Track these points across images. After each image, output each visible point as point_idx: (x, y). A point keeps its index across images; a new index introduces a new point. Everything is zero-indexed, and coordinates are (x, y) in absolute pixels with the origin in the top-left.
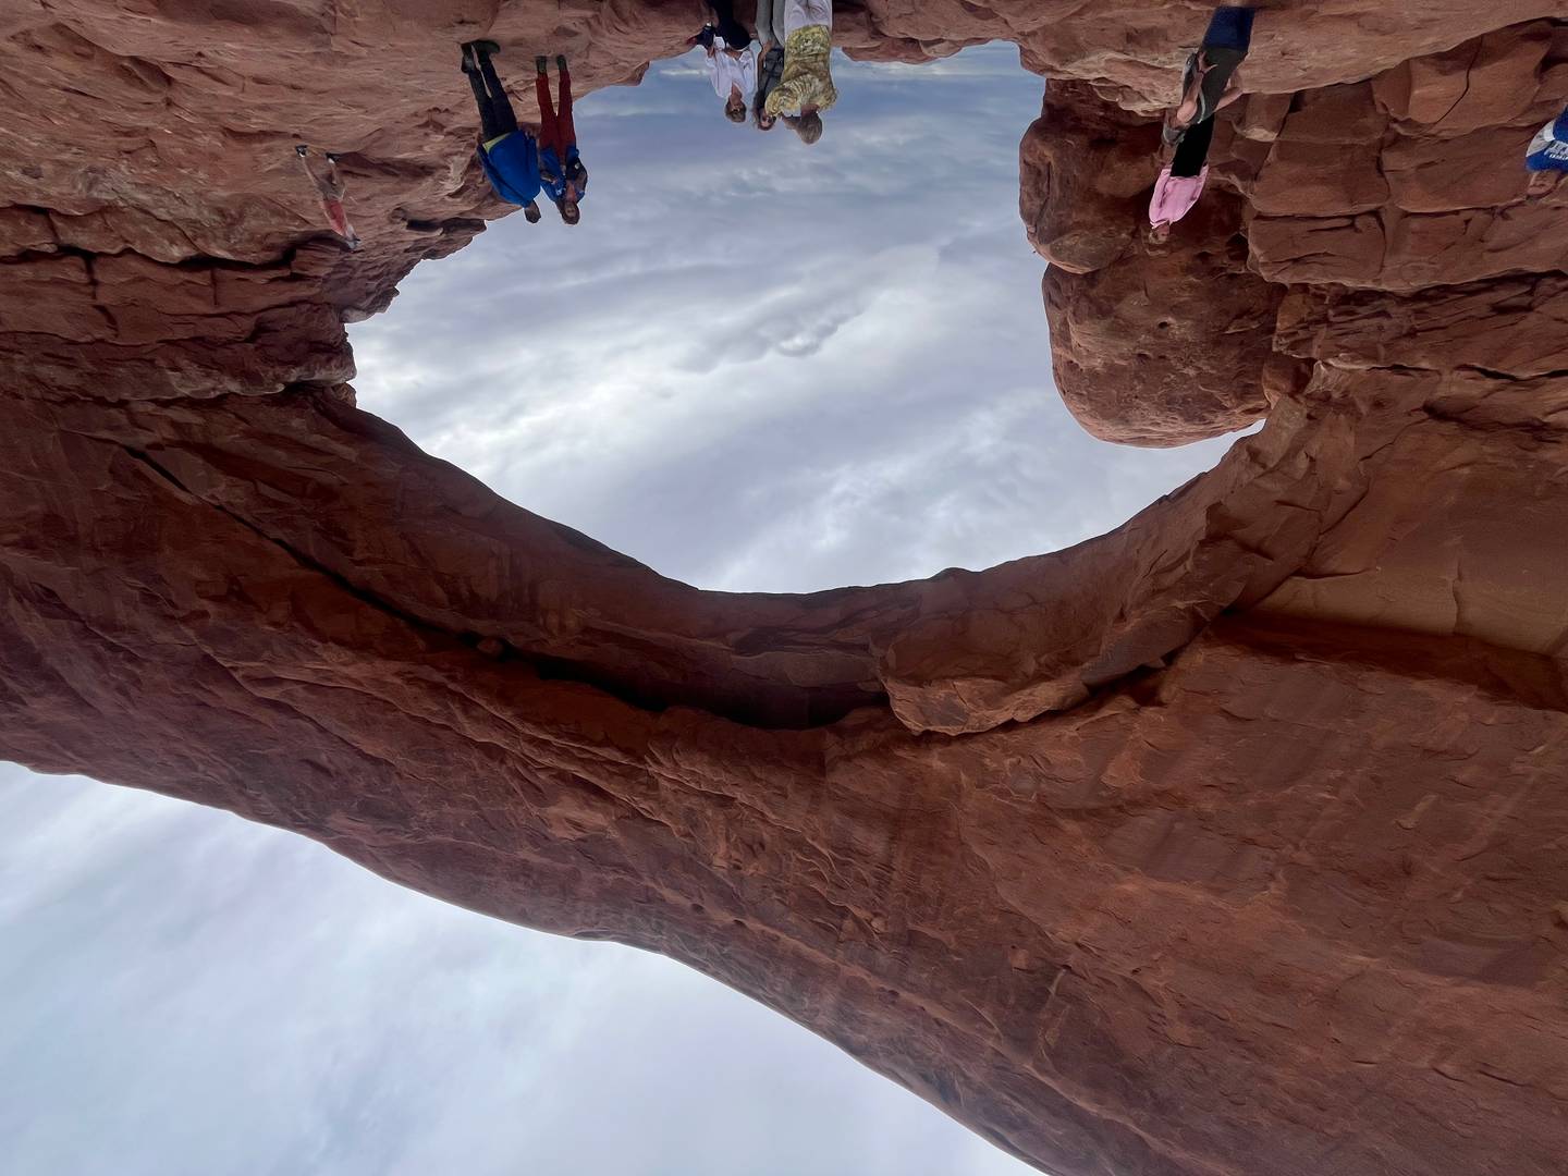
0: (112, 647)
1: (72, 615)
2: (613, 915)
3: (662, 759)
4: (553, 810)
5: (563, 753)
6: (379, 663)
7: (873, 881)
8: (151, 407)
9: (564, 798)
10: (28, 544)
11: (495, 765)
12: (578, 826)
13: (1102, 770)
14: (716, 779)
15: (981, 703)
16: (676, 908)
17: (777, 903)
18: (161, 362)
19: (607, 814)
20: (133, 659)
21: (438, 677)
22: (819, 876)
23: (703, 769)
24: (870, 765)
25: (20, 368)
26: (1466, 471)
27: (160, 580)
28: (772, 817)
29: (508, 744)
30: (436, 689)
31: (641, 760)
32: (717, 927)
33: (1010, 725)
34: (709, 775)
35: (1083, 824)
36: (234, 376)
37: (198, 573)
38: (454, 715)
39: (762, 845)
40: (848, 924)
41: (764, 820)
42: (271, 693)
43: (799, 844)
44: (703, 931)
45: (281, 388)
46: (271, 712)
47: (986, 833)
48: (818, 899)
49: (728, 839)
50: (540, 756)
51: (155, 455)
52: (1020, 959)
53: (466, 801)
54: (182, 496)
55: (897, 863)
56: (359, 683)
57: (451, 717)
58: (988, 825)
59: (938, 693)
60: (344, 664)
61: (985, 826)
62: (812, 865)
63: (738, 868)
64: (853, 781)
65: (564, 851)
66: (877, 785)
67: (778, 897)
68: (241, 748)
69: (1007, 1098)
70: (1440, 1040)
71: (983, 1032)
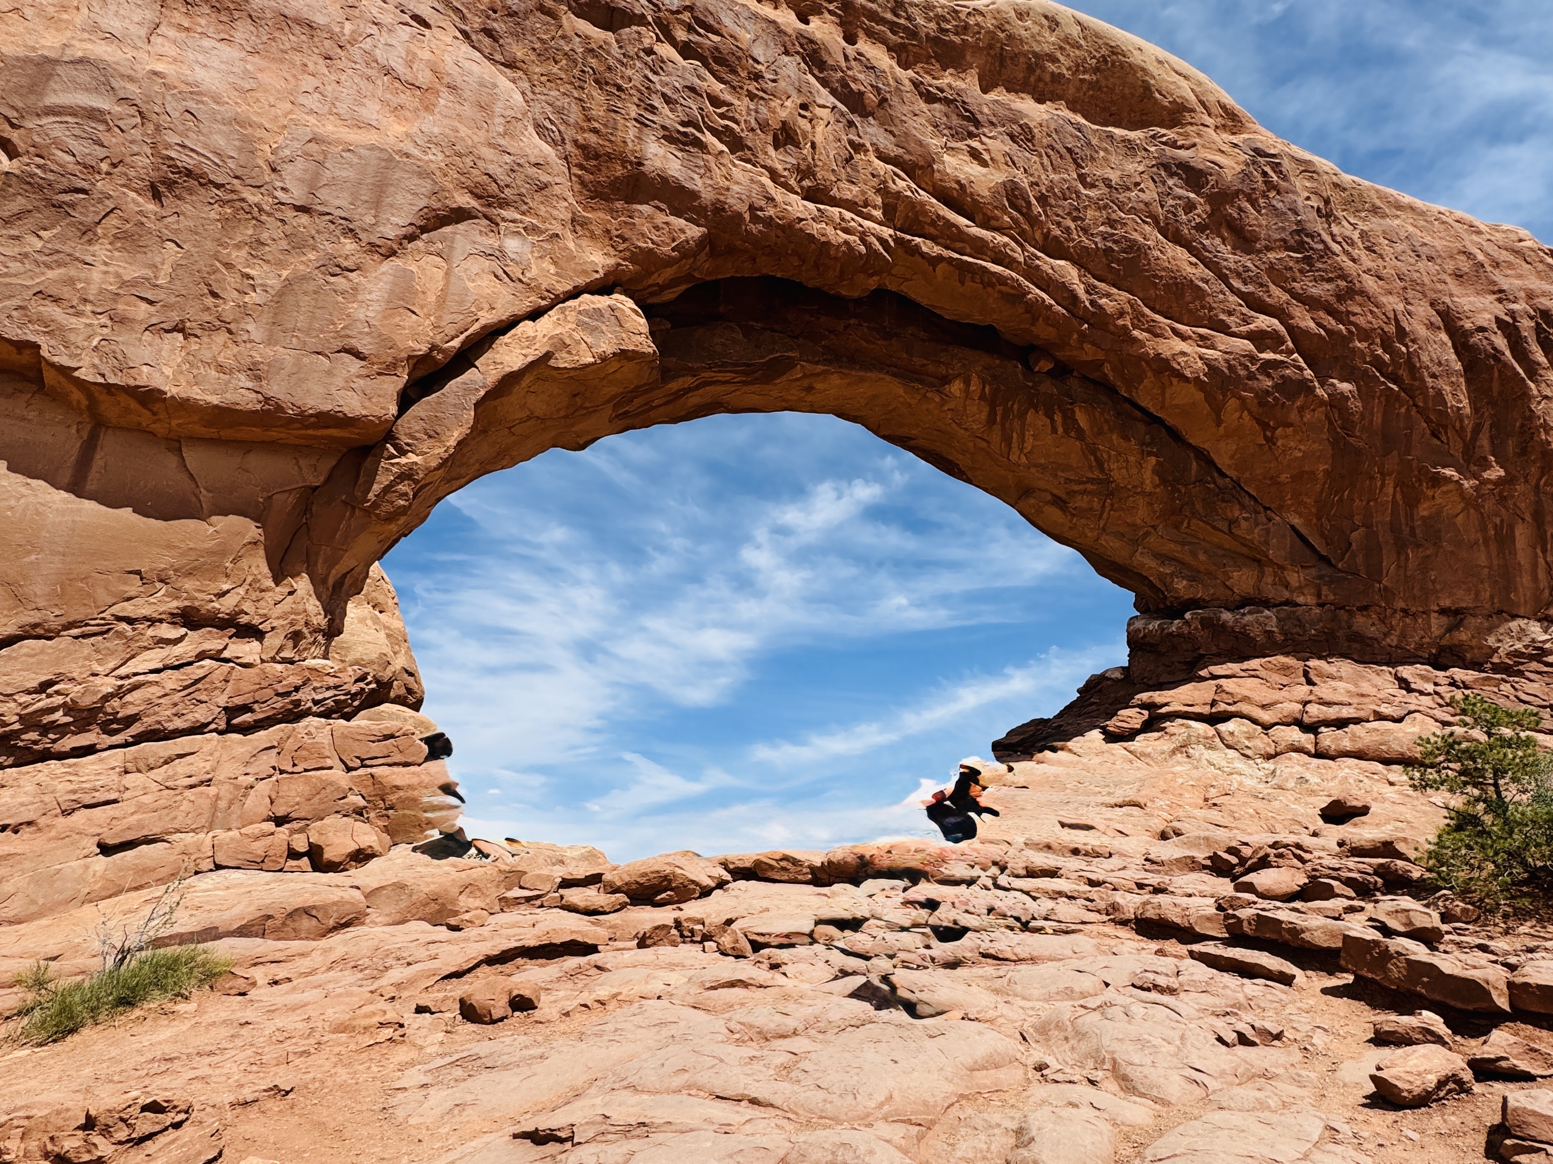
0: (1395, 378)
1: (1422, 410)
2: (949, 26)
3: (877, 246)
4: (999, 176)
5: (980, 248)
6: (1152, 354)
7: (657, 102)
8: (1301, 600)
9: (986, 193)
10: (1434, 484)
11: (1055, 232)
12: (976, 156)
13: (447, 274)
14: (824, 225)
15: (568, 341)
16: (873, 37)
17: (761, 59)
18: (1279, 638)
19: (942, 175)
20: (1382, 368)
21: (1097, 334)
22: (714, 100)
24: (664, 251)
26: (225, 587)
27: (1334, 444)
28: (766, 180)
29: (1038, 258)
30: (1100, 323)
31: (901, 243)
32: (831, 13)
33: (535, 315)
34: (830, 230)
35: (454, 206)
36: (1224, 625)
38: (1087, 292)
40: (681, 35)
41: (774, 175)
42: (1264, 322)
43: (736, 144)
44: (845, 6)
45: (1188, 616)
46: (1268, 300)
47: (545, 178)
48: (716, 67)
49: (813, 146)
50: (1006, 245)
51: (1310, 558)
53: (1093, 186)
55: (633, 129)
56: (1176, 332)
57: (1091, 291)
58: (543, 187)
59: (607, 345)
60: (1183, 354)
61: (546, 186)
62: (722, 116)
63: (804, 107)
64: (683, 231)
65: (994, 120)
66: (657, 228)
67: (759, 67)
68: (1308, 260)
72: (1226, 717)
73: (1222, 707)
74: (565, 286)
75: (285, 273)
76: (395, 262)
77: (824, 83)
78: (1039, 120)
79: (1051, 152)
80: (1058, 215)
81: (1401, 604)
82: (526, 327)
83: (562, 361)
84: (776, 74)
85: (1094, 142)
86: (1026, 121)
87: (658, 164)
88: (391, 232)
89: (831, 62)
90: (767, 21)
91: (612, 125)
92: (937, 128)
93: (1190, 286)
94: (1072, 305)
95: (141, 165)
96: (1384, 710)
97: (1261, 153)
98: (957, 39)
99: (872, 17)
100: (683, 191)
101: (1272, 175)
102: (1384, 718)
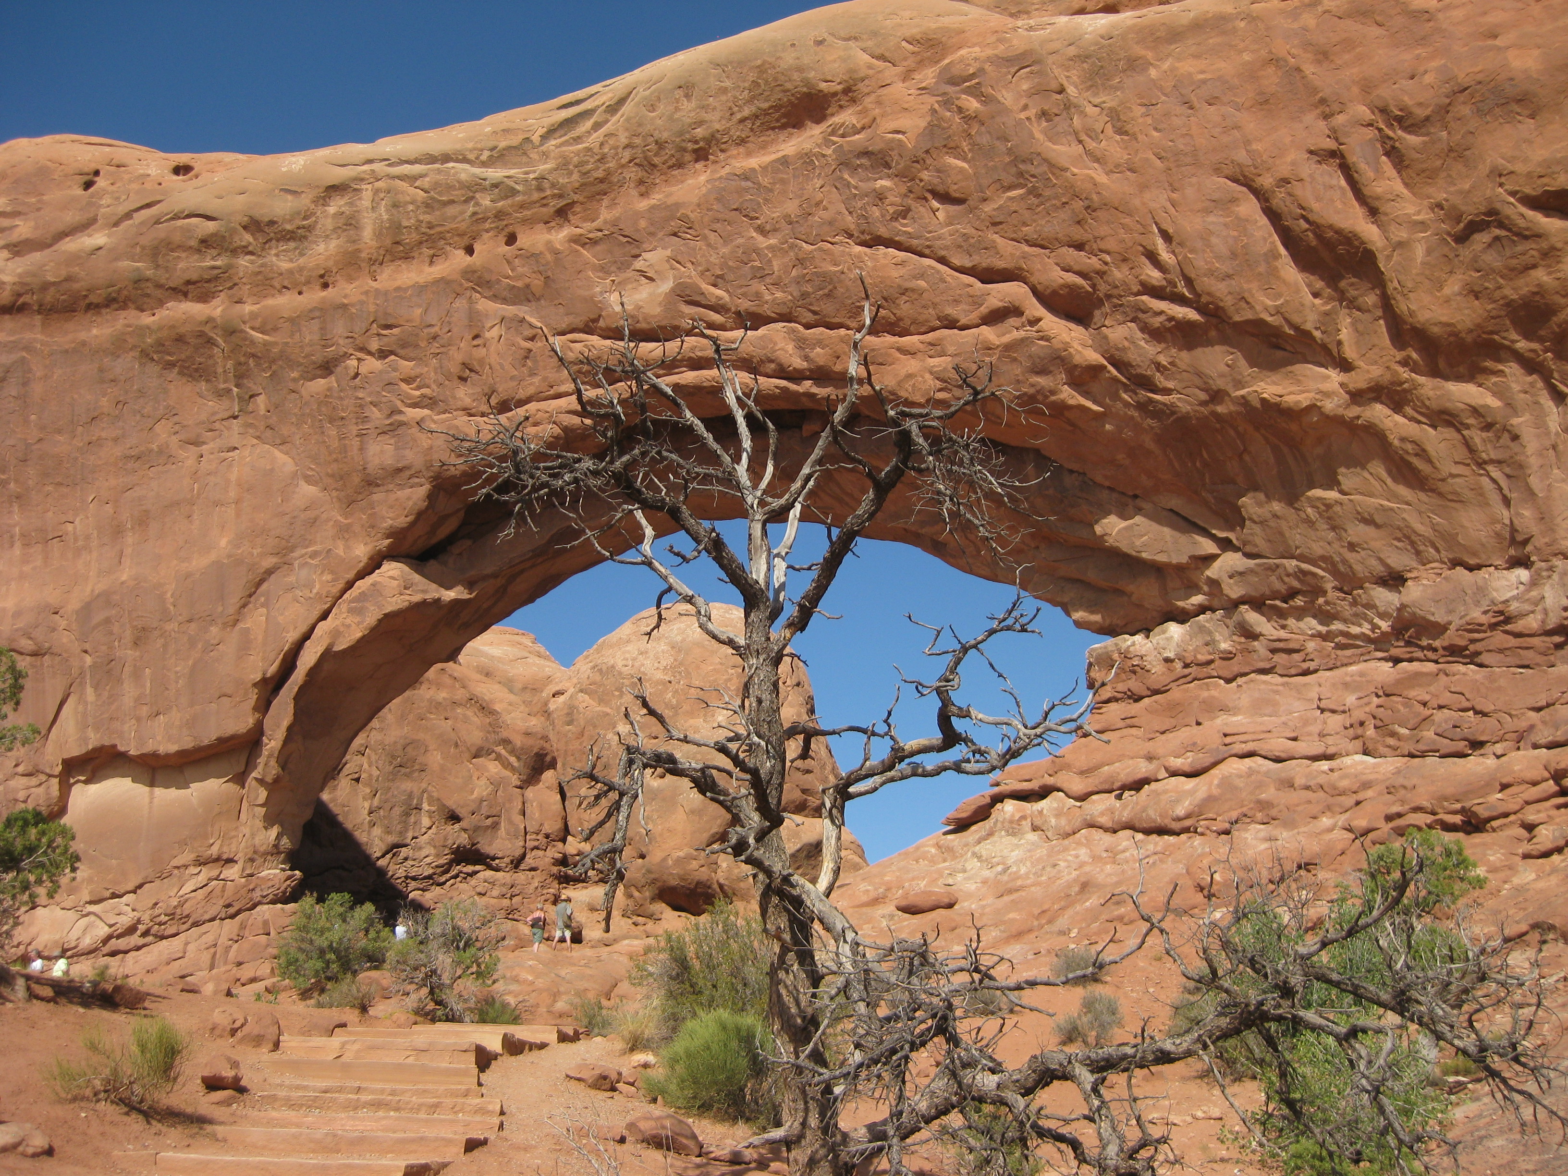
2: (589, 167)
4: (666, 286)
5: (672, 365)
7: (369, 411)
9: (658, 310)
11: (745, 305)
12: (642, 275)
13: (268, 617)
15: (343, 628)
16: (529, 221)
17: (435, 322)
20: (1156, 292)
24: (402, 521)
26: (211, 842)
30: (821, 376)
32: (487, 231)
35: (264, 569)
39: (463, 379)
40: (374, 345)
42: (996, 296)
43: (431, 403)
44: (500, 215)
46: (1000, 264)
47: (315, 513)
48: (402, 352)
49: (491, 367)
52: (262, 402)
53: (774, 230)
55: (356, 442)
56: (903, 351)
57: (801, 344)
58: (314, 522)
59: (371, 618)
60: (910, 376)
61: (315, 520)
62: (418, 388)
63: (476, 337)
64: (409, 499)
65: (652, 229)
66: (391, 507)
67: (433, 330)
68: (1034, 192)
69: (219, 263)
70: (80, 543)
71: (253, 316)
73: (1049, 779)
74: (340, 585)
75: (190, 662)
76: (241, 625)
77: (495, 298)
78: (695, 200)
79: (717, 226)
80: (741, 286)
82: (322, 627)
83: (339, 647)
84: (449, 323)
85: (765, 181)
86: (682, 211)
87: (377, 461)
88: (231, 610)
89: (494, 278)
90: (437, 282)
91: (344, 449)
92: (604, 270)
93: (904, 291)
94: (782, 373)
95: (128, 635)
96: (1177, 763)
97: (954, 81)
98: (600, 174)
99: (522, 206)
100: (399, 470)
101: (973, 104)
102: (1174, 774)
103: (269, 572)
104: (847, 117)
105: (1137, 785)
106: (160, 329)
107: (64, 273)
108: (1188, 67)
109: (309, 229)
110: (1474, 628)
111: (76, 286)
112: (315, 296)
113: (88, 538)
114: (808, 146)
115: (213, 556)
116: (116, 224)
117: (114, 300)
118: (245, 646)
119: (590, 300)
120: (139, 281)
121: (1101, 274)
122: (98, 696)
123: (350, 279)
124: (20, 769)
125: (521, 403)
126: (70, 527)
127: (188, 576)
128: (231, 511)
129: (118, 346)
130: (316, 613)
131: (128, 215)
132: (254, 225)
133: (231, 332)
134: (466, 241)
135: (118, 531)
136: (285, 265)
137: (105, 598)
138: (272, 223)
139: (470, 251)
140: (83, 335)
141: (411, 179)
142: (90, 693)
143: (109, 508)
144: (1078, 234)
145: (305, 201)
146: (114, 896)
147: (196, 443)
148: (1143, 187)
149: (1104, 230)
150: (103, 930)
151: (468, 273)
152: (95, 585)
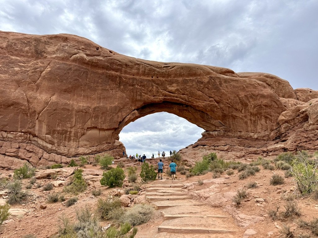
0: (230, 104)
1: (234, 108)
3: (162, 99)
4: (176, 88)
5: (174, 96)
6: (196, 105)
7: (138, 92)
8: (221, 130)
9: (174, 90)
10: (236, 116)
11: (183, 93)
12: (173, 86)
13: (121, 114)
14: (155, 99)
15: (131, 117)
16: (160, 76)
18: (217, 135)
19: (169, 90)
20: (227, 103)
21: (189, 103)
22: (143, 90)
23: (157, 100)
24: (139, 106)
25: (233, 134)
26: (108, 140)
27: (222, 112)
28: (149, 96)
29: (181, 96)
30: (190, 102)
31: (164, 98)
32: (155, 76)
33: (128, 115)
36: (210, 134)
37: (218, 113)
39: (150, 92)
40: (139, 85)
42: (211, 99)
43: (145, 93)
44: (157, 74)
46: (211, 96)
48: (143, 86)
49: (154, 91)
50: (177, 95)
51: (222, 125)
52: (122, 87)
53: (188, 86)
54: (220, 121)
55: (135, 96)
56: (199, 102)
57: (188, 98)
59: (134, 116)
60: (200, 104)
61: (128, 103)
63: (152, 87)
64: (141, 103)
65: (175, 82)
66: (138, 104)
67: (147, 85)
68: (217, 91)
69: (120, 68)
70: (94, 99)
71: (124, 76)
72: (205, 145)
73: (205, 144)
74: (130, 112)
75: (110, 118)
76: (118, 114)
77: (155, 84)
78: (180, 80)
79: (182, 84)
80: (184, 91)
81: (234, 131)
84: (149, 85)
85: (188, 81)
87: (138, 98)
88: (117, 112)
89: (155, 81)
90: (148, 80)
91: (134, 96)
92: (168, 85)
93: (201, 96)
94: (186, 101)
95: (101, 113)
96: (223, 145)
97: (211, 78)
98: (170, 74)
99: (160, 74)
100: (140, 100)
101: (213, 81)
102: (223, 146)
103: (122, 108)
104: (199, 77)
105: (218, 146)
106: (110, 74)
107: (97, 62)
108: (234, 84)
109: (133, 68)
110: (248, 137)
111: (98, 64)
112: (132, 77)
113: (95, 98)
114: (193, 79)
115: (115, 105)
116: (104, 57)
117: (104, 68)
118: (118, 117)
119: (167, 87)
120: (108, 66)
121: (222, 100)
122: (95, 120)
123: (137, 76)
124: (80, 128)
125: (156, 96)
126: (92, 96)
127: (111, 107)
128: (117, 100)
129: (103, 74)
130: (127, 115)
131: (106, 57)
132: (126, 65)
133: (120, 77)
134: (152, 76)
135: (100, 99)
136: (129, 71)
137: (98, 107)
138: (128, 65)
139: (152, 77)
140: (97, 71)
141: (147, 66)
142: (93, 119)
143: (99, 95)
144: (221, 96)
145: (133, 64)
146: (93, 146)
147: (112, 90)
148: (229, 94)
149: (224, 96)
150: (90, 151)
151: (152, 80)
152: (96, 105)
